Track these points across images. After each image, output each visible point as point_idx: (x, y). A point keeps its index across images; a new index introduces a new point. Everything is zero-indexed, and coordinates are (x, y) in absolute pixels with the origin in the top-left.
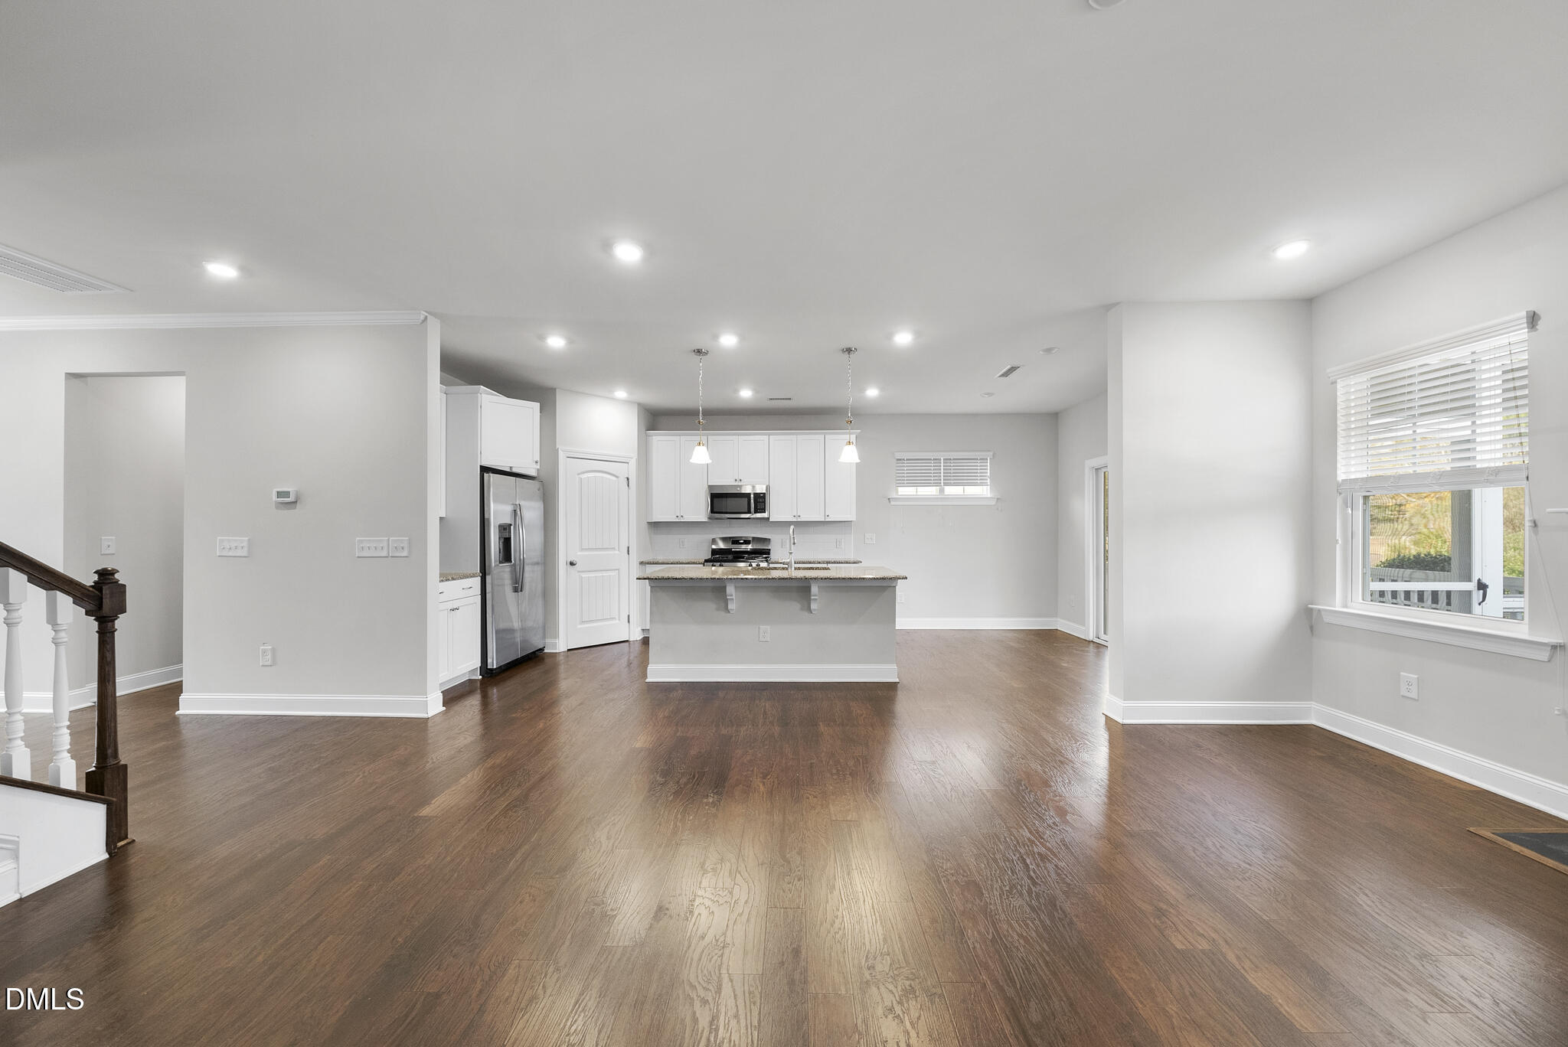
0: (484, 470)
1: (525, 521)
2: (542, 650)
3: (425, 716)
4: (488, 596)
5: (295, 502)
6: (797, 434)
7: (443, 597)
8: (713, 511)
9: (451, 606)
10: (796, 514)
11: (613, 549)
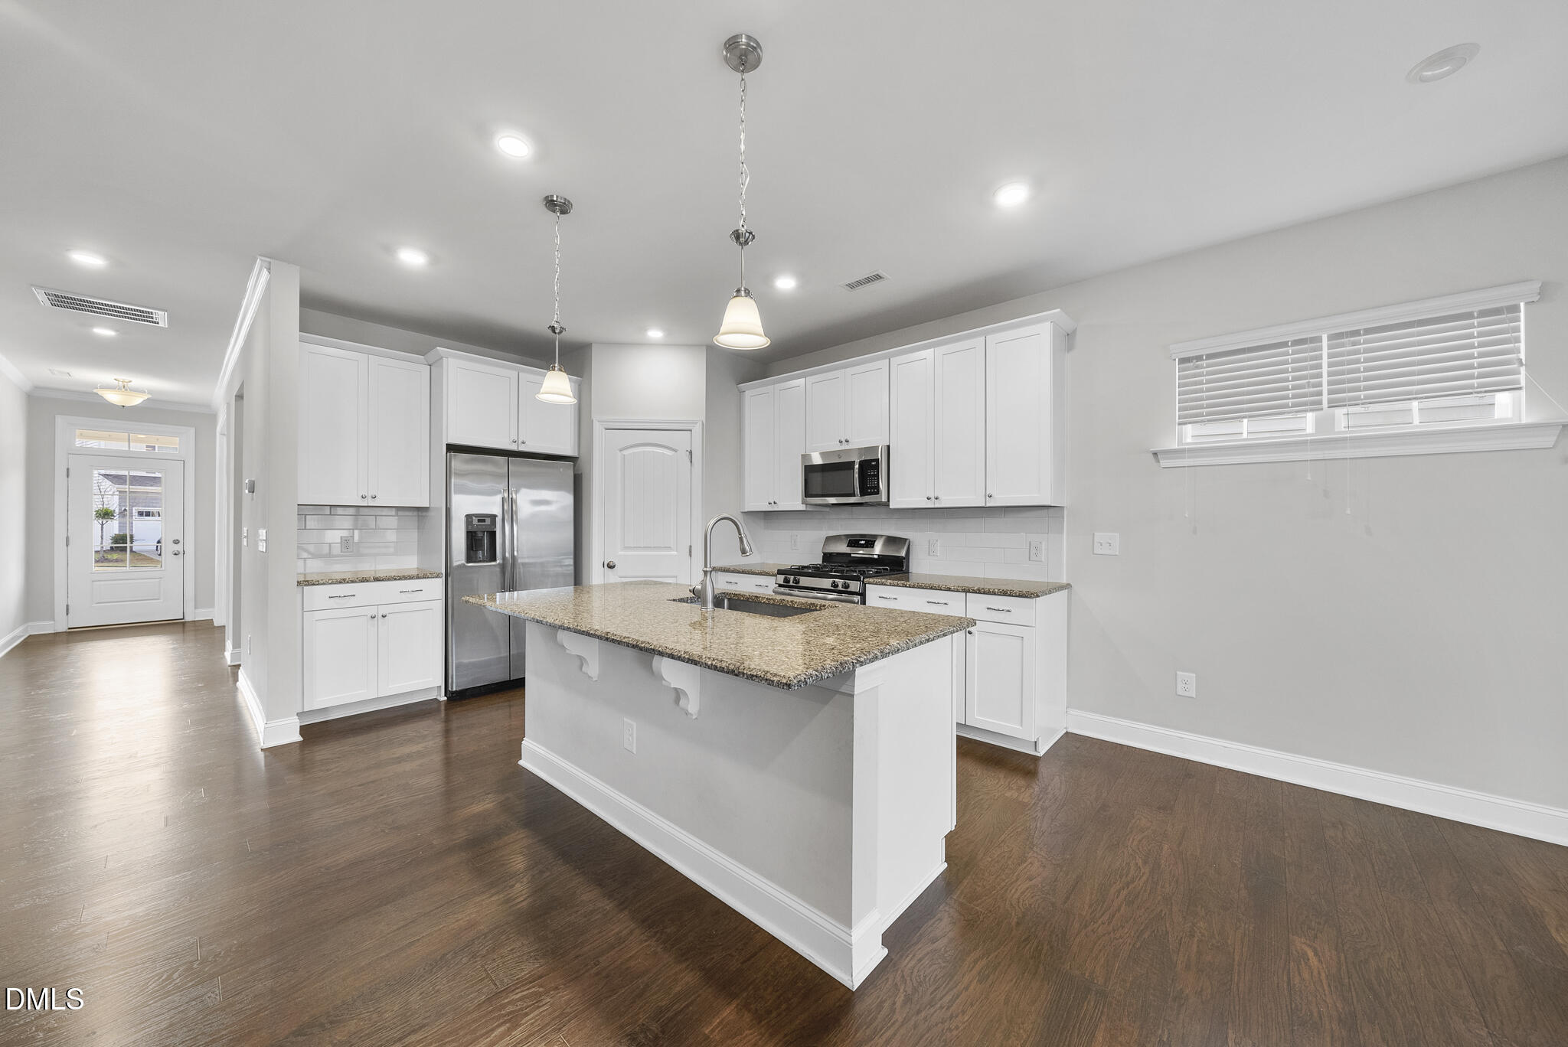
0: (451, 448)
1: (523, 516)
4: (449, 602)
6: (934, 345)
7: (352, 602)
8: (808, 493)
9: (373, 611)
10: (931, 495)
11: (669, 548)
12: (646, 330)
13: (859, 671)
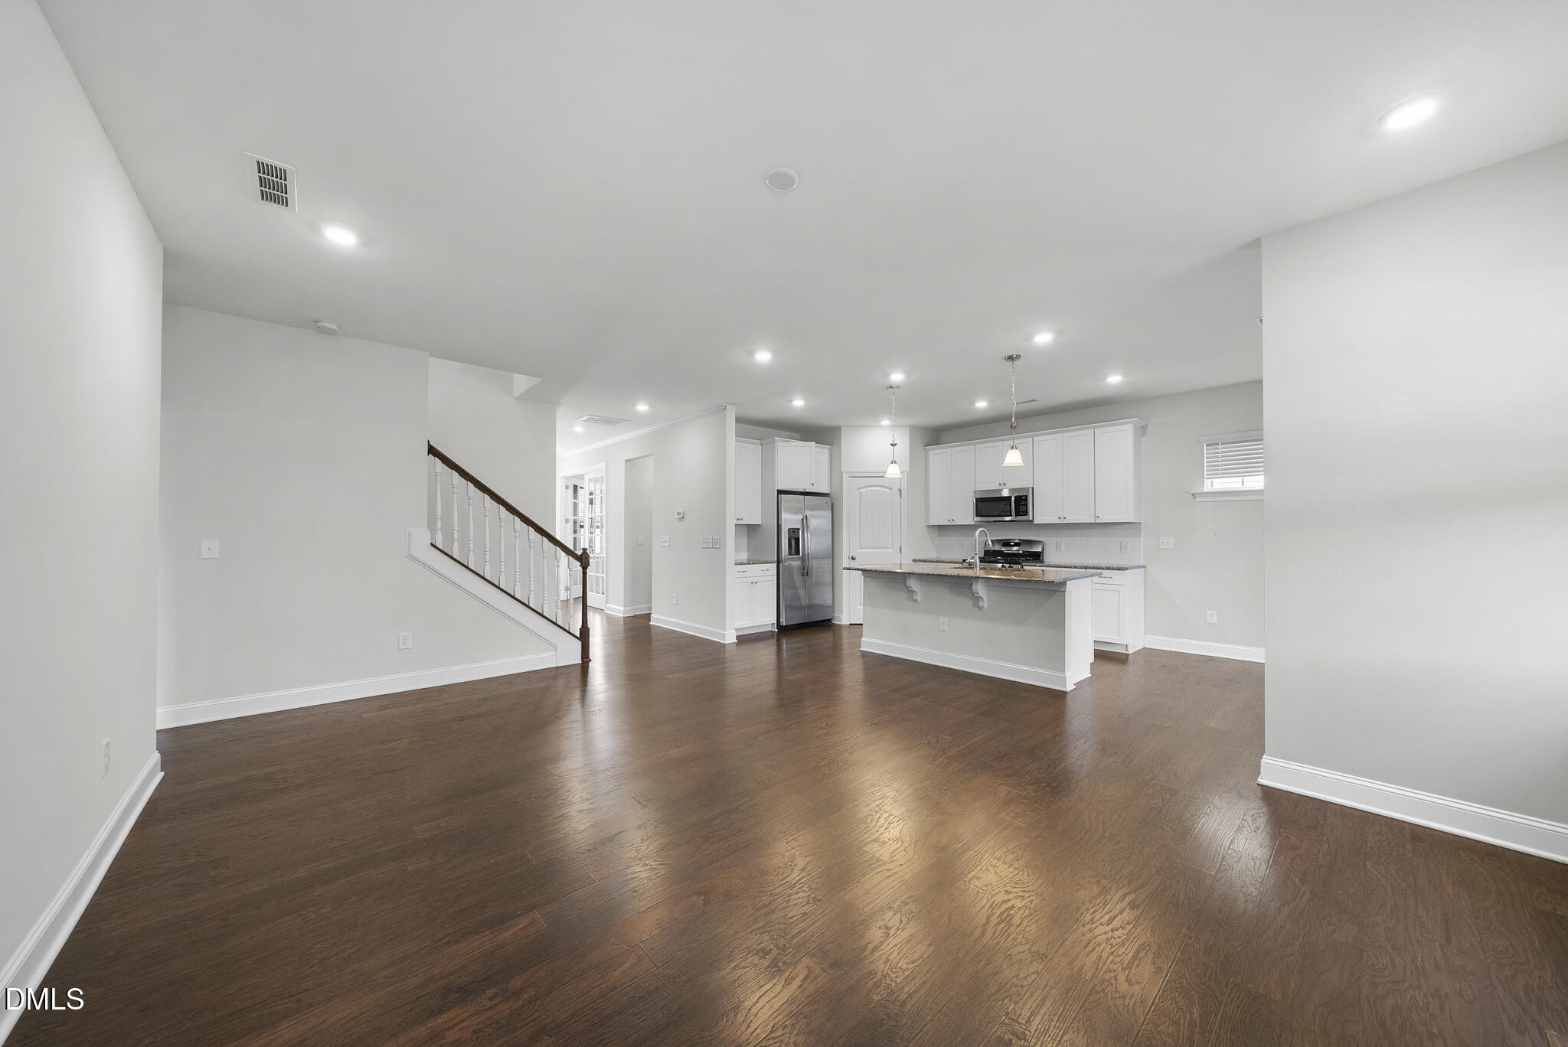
0: (780, 492)
1: (811, 527)
2: (830, 620)
3: (723, 642)
4: (781, 577)
5: (683, 518)
6: (1062, 432)
7: (745, 574)
8: (978, 514)
9: (752, 580)
10: (1061, 516)
11: (887, 548)
13: (1068, 583)
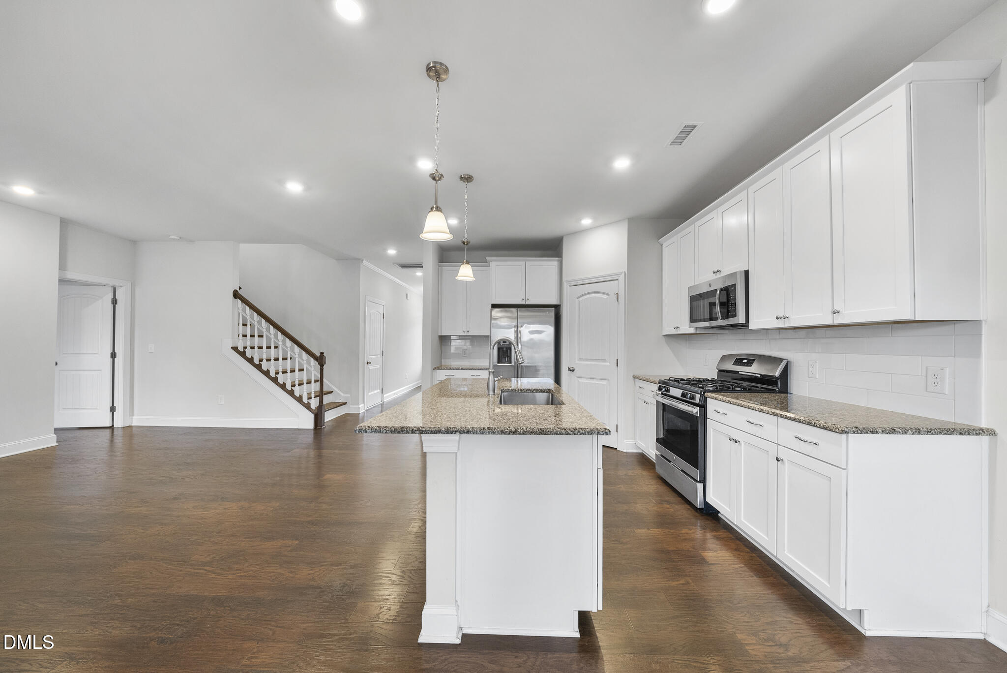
0: (494, 306)
8: (693, 320)
10: (781, 315)
11: (604, 360)
12: (581, 220)
